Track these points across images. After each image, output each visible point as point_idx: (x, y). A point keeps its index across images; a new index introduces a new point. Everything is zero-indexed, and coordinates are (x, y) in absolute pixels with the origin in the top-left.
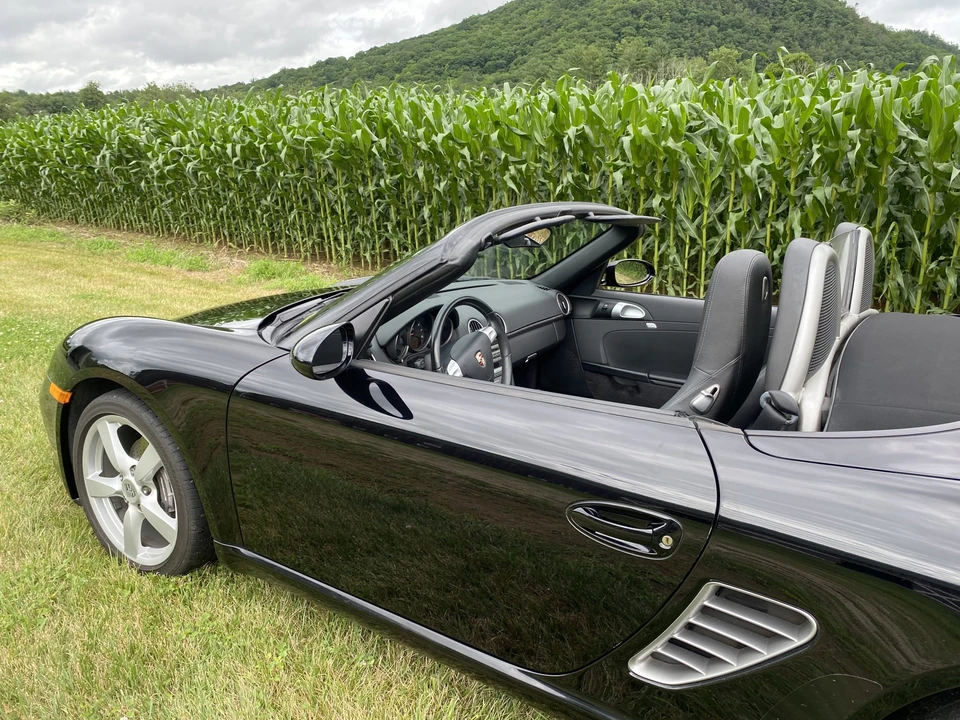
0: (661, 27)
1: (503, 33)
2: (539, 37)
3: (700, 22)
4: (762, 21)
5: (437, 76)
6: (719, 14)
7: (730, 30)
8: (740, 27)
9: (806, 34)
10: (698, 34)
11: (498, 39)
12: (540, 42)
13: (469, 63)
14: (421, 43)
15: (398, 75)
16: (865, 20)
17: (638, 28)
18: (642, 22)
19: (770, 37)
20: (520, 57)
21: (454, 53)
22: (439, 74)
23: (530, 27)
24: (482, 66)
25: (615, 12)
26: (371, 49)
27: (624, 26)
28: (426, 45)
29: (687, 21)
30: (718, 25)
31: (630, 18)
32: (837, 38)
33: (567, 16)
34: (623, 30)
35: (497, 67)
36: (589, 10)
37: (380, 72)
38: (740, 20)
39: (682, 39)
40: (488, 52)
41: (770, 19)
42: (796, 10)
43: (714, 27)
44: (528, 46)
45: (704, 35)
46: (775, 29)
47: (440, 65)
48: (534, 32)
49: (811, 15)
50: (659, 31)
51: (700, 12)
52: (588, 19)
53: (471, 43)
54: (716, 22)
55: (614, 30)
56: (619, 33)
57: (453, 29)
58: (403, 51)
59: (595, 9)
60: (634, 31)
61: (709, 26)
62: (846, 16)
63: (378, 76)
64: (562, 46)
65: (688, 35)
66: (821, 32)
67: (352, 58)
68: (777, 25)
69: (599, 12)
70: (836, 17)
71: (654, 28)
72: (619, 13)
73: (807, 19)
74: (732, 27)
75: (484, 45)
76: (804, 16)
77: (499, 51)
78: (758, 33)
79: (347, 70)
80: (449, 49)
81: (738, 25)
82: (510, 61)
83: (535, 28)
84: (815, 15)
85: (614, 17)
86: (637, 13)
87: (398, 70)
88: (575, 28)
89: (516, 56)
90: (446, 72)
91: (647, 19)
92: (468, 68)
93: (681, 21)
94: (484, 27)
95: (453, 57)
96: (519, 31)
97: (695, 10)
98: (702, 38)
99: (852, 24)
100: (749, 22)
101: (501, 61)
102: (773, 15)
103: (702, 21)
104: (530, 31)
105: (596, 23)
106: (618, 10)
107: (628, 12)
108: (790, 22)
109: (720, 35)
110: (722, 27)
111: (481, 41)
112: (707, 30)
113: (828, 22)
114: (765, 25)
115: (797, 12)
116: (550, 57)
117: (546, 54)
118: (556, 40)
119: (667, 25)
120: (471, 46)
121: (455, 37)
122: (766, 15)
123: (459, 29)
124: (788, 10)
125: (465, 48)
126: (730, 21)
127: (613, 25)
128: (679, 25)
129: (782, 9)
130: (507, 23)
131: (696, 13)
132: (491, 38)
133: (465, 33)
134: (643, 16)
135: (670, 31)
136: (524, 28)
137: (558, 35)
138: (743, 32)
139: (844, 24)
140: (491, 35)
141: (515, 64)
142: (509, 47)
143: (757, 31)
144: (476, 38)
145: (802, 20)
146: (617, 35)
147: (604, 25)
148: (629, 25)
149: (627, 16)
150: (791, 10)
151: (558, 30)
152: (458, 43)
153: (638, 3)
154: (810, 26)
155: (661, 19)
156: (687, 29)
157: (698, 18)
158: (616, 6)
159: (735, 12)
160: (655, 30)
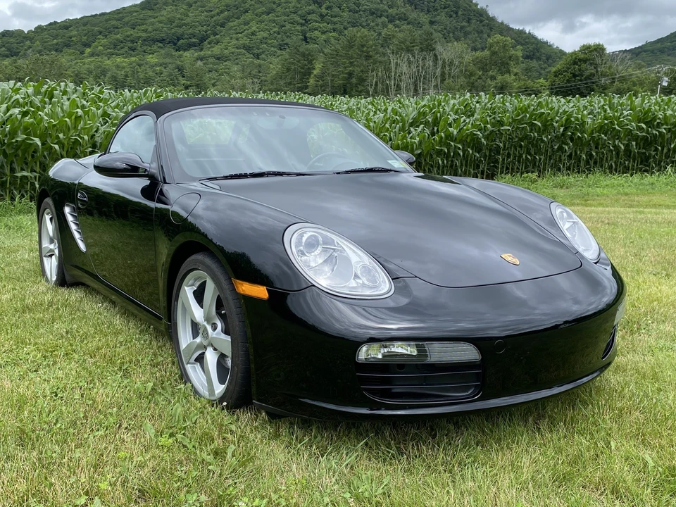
0: (341, 17)
1: (190, 14)
2: (228, 19)
3: (372, 13)
4: (421, 15)
5: (132, 52)
6: (386, 8)
7: (397, 22)
8: (405, 20)
9: (456, 28)
10: (372, 24)
11: (188, 20)
12: (231, 24)
13: (162, 41)
14: (106, 21)
15: (88, 50)
16: (494, 19)
17: (322, 16)
18: (324, 11)
20: (212, 37)
21: (146, 31)
22: (133, 50)
23: (217, 10)
24: (175, 44)
26: (51, 24)
27: (309, 14)
28: (114, 22)
29: (361, 13)
30: (387, 17)
31: (313, 7)
32: (478, 32)
34: (309, 17)
35: (189, 46)
37: (68, 46)
38: (405, 14)
40: (180, 31)
41: (426, 14)
42: (445, 8)
43: (384, 19)
44: (219, 28)
45: (377, 25)
46: (432, 23)
47: (132, 42)
48: (222, 15)
49: (456, 13)
50: (340, 19)
51: (372, 6)
52: (275, 6)
53: (161, 22)
54: (385, 14)
55: (301, 16)
56: (305, 20)
57: (137, 9)
58: (89, 27)
60: (319, 19)
61: (380, 17)
62: (481, 15)
63: (65, 50)
64: (254, 28)
65: (365, 24)
66: (466, 27)
67: (30, 32)
68: (433, 20)
70: (475, 15)
71: (336, 17)
73: (454, 16)
74: (399, 19)
75: (174, 24)
76: (452, 13)
77: (191, 31)
79: (28, 43)
80: (139, 27)
81: (403, 18)
82: (203, 40)
83: (222, 12)
84: (460, 13)
85: (299, 5)
86: (318, 3)
87: (87, 45)
88: (263, 13)
89: (208, 37)
90: (139, 48)
91: (327, 8)
92: (161, 45)
93: (357, 12)
94: (169, 8)
95: (144, 35)
96: (205, 13)
98: (376, 28)
99: (487, 21)
100: (411, 17)
101: (194, 40)
102: (428, 11)
103: (374, 13)
104: (218, 14)
105: (282, 10)
108: (442, 17)
110: (391, 19)
111: (171, 21)
112: (379, 20)
113: (469, 19)
114: (424, 19)
115: (446, 10)
116: (245, 38)
117: (240, 35)
118: (246, 23)
119: (346, 14)
120: (161, 25)
121: (141, 16)
122: (422, 11)
123: (143, 9)
124: (439, 8)
125: (155, 27)
126: (397, 14)
127: (299, 13)
128: (356, 15)
129: (434, 7)
130: (192, 6)
131: (367, 6)
132: (179, 19)
133: (150, 13)
134: (324, 6)
135: (350, 20)
136: (211, 11)
137: (248, 19)
138: (408, 24)
139: (481, 21)
140: (179, 16)
141: (209, 43)
142: (200, 28)
143: (419, 23)
144: (163, 18)
145: (451, 16)
146: (304, 21)
147: (291, 12)
148: (313, 13)
149: (310, 6)
150: (441, 8)
151: (247, 14)
152: (147, 22)
154: (457, 22)
155: (340, 9)
156: (363, 19)
157: (370, 10)
159: (398, 7)
160: (337, 19)
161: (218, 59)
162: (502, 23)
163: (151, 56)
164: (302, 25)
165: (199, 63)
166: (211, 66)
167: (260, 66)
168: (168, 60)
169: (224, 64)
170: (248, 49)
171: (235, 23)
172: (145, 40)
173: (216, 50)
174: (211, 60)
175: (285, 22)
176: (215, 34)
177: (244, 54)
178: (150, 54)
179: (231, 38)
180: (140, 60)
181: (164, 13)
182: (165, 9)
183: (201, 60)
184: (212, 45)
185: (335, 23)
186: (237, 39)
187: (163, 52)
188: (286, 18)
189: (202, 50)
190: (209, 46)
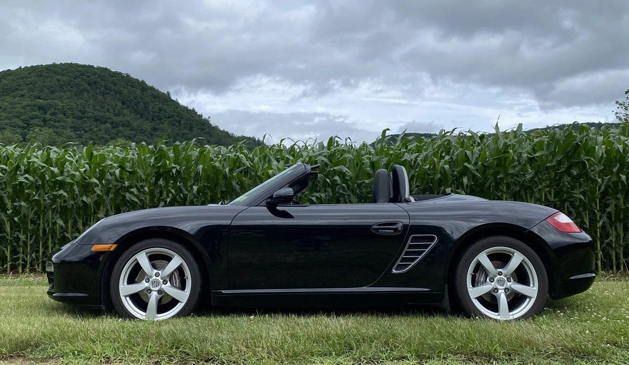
0: (65, 122)
4: (145, 123)
6: (112, 115)
7: (121, 128)
8: (129, 126)
9: (178, 135)
10: (95, 129)
16: (216, 128)
17: (45, 121)
18: (48, 116)
19: (152, 135)
25: (24, 107)
27: (32, 118)
29: (86, 119)
30: (112, 123)
31: (37, 113)
34: (32, 122)
38: (129, 121)
39: (83, 132)
41: (150, 122)
42: (169, 117)
43: (108, 125)
45: (100, 130)
46: (155, 129)
49: (179, 122)
50: (63, 124)
51: (96, 113)
54: (109, 121)
55: (23, 121)
56: (28, 124)
59: (6, 104)
60: (41, 123)
61: (104, 123)
62: (203, 125)
65: (88, 129)
66: (188, 134)
68: (156, 127)
69: (10, 106)
70: (196, 124)
71: (59, 122)
72: (28, 108)
73: (177, 124)
74: (123, 125)
76: (175, 122)
78: (142, 132)
81: (127, 125)
84: (182, 122)
85: (23, 111)
86: (44, 110)
91: (52, 114)
93: (81, 118)
97: (92, 111)
98: (99, 132)
99: (208, 130)
100: (135, 124)
102: (153, 119)
103: (98, 120)
105: (6, 115)
106: (27, 106)
107: (36, 108)
108: (166, 125)
109: (114, 131)
110: (115, 125)
112: (102, 126)
113: (191, 127)
114: (147, 126)
115: (169, 119)
119: (70, 120)
122: (147, 119)
124: (163, 117)
126: (121, 122)
127: (23, 117)
128: (80, 121)
129: (158, 116)
131: (93, 113)
134: (49, 112)
135: (73, 125)
138: (131, 130)
139: (202, 130)
143: (142, 130)
145: (174, 125)
146: (26, 125)
147: (14, 116)
148: (36, 118)
149: (35, 111)
150: (165, 117)
153: (44, 102)
154: (179, 129)
155: (65, 115)
156: (86, 125)
157: (95, 117)
158: (25, 103)
159: (124, 115)
160: (60, 124)
162: (224, 131)
164: (24, 128)
175: (6, 125)
185: (57, 128)
188: (9, 121)
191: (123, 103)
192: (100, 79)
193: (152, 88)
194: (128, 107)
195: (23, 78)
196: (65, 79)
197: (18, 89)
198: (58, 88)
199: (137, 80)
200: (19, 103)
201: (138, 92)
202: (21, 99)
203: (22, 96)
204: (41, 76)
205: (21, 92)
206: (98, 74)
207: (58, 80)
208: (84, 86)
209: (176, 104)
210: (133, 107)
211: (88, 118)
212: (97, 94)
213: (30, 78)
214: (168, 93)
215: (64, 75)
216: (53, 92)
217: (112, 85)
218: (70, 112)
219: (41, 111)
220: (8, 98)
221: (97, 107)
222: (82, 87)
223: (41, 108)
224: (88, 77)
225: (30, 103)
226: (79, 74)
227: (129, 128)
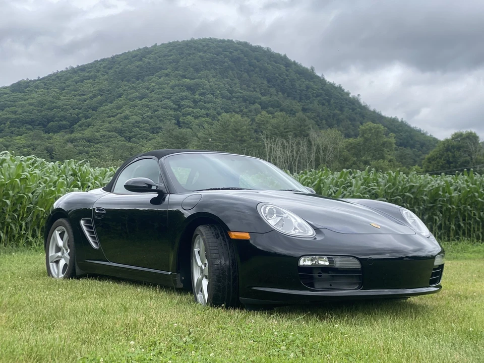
0: (215, 103)
1: (62, 98)
2: (101, 103)
3: (245, 100)
4: (294, 103)
6: (259, 95)
7: (270, 109)
8: (278, 107)
9: (329, 116)
10: (245, 110)
11: (60, 103)
12: (104, 108)
13: (31, 122)
17: (195, 102)
18: (197, 97)
20: (83, 120)
21: (15, 113)
23: (91, 94)
24: (45, 126)
25: (172, 88)
27: (182, 100)
29: (234, 99)
30: (260, 104)
31: (187, 93)
32: (351, 120)
33: (127, 88)
34: (183, 103)
35: (60, 129)
36: (146, 84)
38: (278, 101)
40: (51, 113)
41: (299, 102)
42: (317, 96)
43: (257, 106)
44: (91, 111)
45: (250, 111)
48: (95, 99)
49: (329, 101)
50: (213, 105)
51: (245, 93)
52: (148, 92)
54: (258, 101)
55: (174, 102)
56: (179, 105)
57: (7, 91)
59: (153, 84)
60: (192, 105)
61: (253, 104)
62: (353, 104)
64: (127, 112)
65: (238, 110)
66: (339, 115)
68: (306, 107)
69: (158, 87)
70: (347, 104)
71: (209, 103)
72: (176, 88)
73: (327, 104)
74: (272, 106)
75: (45, 107)
76: (324, 101)
77: (62, 113)
80: (8, 109)
81: (276, 105)
82: (74, 121)
83: (95, 96)
84: (332, 101)
85: (172, 92)
86: (192, 90)
88: (136, 98)
89: (79, 119)
90: (7, 130)
91: (201, 95)
92: (30, 127)
93: (230, 99)
94: (40, 91)
95: (14, 116)
96: (78, 97)
97: (240, 91)
99: (359, 110)
101: (64, 123)
102: (301, 99)
103: (247, 100)
104: (91, 98)
105: (156, 95)
106: (175, 86)
107: (185, 88)
108: (315, 105)
110: (264, 106)
111: (41, 104)
112: (253, 107)
113: (342, 107)
114: (297, 106)
115: (318, 98)
116: (118, 122)
117: (112, 119)
118: (119, 107)
119: (220, 101)
120: (32, 107)
121: (12, 97)
122: (295, 99)
123: (13, 91)
124: (311, 96)
125: (25, 109)
126: (270, 102)
127: (173, 98)
128: (230, 101)
129: (306, 95)
130: (64, 90)
131: (241, 93)
132: (51, 101)
133: (20, 95)
134: (198, 92)
135: (223, 106)
136: (84, 95)
137: (120, 103)
138: (281, 111)
139: (353, 110)
140: (51, 99)
141: (80, 126)
142: (72, 111)
143: (292, 110)
144: (34, 101)
145: (323, 104)
146: (177, 107)
147: (164, 97)
148: (186, 99)
149: (184, 92)
150: (313, 96)
151: (120, 98)
152: (16, 103)
153: (192, 81)
154: (330, 109)
155: (214, 96)
156: (236, 105)
157: (243, 97)
158: (172, 83)
159: (271, 95)
160: (210, 105)
161: (89, 141)
162: (374, 112)
163: (19, 137)
164: (175, 110)
165: (70, 145)
166: (81, 148)
167: (132, 148)
168: (35, 142)
169: (96, 146)
170: (121, 132)
171: (107, 107)
172: (13, 122)
173: (87, 133)
174: (81, 142)
175: (158, 106)
176: (87, 117)
177: (116, 137)
178: (18, 135)
179: (103, 122)
180: (7, 141)
181: (34, 95)
182: (36, 92)
183: (72, 142)
184: (84, 127)
185: (208, 109)
186: (110, 123)
187: (32, 133)
188: (159, 103)
189: (72, 132)
190: (80, 128)
191: (269, 82)
192: (243, 55)
193: (295, 63)
194: (274, 85)
195: (164, 56)
196: (207, 56)
197: (161, 69)
198: (202, 66)
199: (279, 55)
200: (166, 83)
201: (283, 68)
202: (167, 78)
203: (167, 75)
204: (182, 53)
205: (166, 72)
206: (240, 50)
207: (200, 57)
208: (227, 62)
209: (322, 81)
210: (278, 85)
211: (236, 98)
212: (241, 71)
213: (171, 55)
214: (312, 69)
215: (205, 52)
216: (197, 70)
217: (255, 61)
218: (218, 92)
219: (190, 92)
220: (154, 78)
221: (244, 86)
222: (226, 64)
223: (189, 88)
224: (231, 53)
225: (177, 82)
226: (221, 49)
227: (279, 109)
